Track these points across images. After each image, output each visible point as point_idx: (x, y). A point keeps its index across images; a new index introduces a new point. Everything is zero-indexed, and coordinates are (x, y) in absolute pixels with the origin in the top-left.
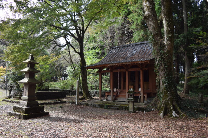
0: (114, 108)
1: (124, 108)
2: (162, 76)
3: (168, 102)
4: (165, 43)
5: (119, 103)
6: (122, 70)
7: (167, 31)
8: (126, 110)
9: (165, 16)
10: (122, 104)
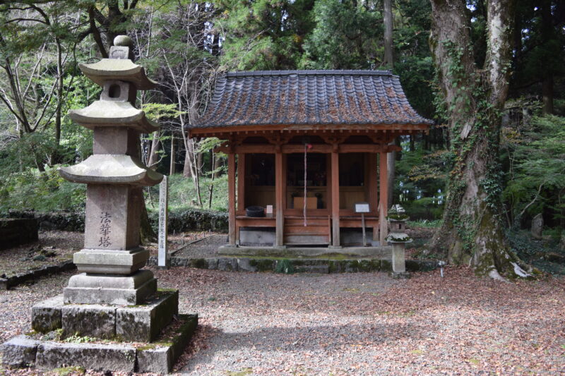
0: (318, 267)
1: (350, 267)
2: (479, 172)
3: (495, 242)
4: (491, 83)
5: (312, 252)
6: (319, 149)
7: (500, 50)
8: (356, 272)
9: (501, 8)
10: (321, 253)
